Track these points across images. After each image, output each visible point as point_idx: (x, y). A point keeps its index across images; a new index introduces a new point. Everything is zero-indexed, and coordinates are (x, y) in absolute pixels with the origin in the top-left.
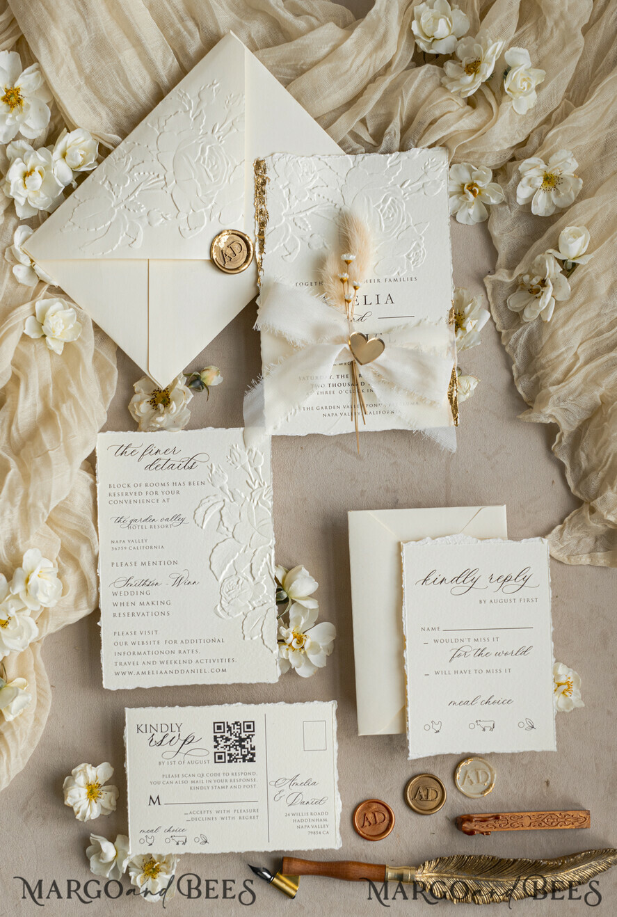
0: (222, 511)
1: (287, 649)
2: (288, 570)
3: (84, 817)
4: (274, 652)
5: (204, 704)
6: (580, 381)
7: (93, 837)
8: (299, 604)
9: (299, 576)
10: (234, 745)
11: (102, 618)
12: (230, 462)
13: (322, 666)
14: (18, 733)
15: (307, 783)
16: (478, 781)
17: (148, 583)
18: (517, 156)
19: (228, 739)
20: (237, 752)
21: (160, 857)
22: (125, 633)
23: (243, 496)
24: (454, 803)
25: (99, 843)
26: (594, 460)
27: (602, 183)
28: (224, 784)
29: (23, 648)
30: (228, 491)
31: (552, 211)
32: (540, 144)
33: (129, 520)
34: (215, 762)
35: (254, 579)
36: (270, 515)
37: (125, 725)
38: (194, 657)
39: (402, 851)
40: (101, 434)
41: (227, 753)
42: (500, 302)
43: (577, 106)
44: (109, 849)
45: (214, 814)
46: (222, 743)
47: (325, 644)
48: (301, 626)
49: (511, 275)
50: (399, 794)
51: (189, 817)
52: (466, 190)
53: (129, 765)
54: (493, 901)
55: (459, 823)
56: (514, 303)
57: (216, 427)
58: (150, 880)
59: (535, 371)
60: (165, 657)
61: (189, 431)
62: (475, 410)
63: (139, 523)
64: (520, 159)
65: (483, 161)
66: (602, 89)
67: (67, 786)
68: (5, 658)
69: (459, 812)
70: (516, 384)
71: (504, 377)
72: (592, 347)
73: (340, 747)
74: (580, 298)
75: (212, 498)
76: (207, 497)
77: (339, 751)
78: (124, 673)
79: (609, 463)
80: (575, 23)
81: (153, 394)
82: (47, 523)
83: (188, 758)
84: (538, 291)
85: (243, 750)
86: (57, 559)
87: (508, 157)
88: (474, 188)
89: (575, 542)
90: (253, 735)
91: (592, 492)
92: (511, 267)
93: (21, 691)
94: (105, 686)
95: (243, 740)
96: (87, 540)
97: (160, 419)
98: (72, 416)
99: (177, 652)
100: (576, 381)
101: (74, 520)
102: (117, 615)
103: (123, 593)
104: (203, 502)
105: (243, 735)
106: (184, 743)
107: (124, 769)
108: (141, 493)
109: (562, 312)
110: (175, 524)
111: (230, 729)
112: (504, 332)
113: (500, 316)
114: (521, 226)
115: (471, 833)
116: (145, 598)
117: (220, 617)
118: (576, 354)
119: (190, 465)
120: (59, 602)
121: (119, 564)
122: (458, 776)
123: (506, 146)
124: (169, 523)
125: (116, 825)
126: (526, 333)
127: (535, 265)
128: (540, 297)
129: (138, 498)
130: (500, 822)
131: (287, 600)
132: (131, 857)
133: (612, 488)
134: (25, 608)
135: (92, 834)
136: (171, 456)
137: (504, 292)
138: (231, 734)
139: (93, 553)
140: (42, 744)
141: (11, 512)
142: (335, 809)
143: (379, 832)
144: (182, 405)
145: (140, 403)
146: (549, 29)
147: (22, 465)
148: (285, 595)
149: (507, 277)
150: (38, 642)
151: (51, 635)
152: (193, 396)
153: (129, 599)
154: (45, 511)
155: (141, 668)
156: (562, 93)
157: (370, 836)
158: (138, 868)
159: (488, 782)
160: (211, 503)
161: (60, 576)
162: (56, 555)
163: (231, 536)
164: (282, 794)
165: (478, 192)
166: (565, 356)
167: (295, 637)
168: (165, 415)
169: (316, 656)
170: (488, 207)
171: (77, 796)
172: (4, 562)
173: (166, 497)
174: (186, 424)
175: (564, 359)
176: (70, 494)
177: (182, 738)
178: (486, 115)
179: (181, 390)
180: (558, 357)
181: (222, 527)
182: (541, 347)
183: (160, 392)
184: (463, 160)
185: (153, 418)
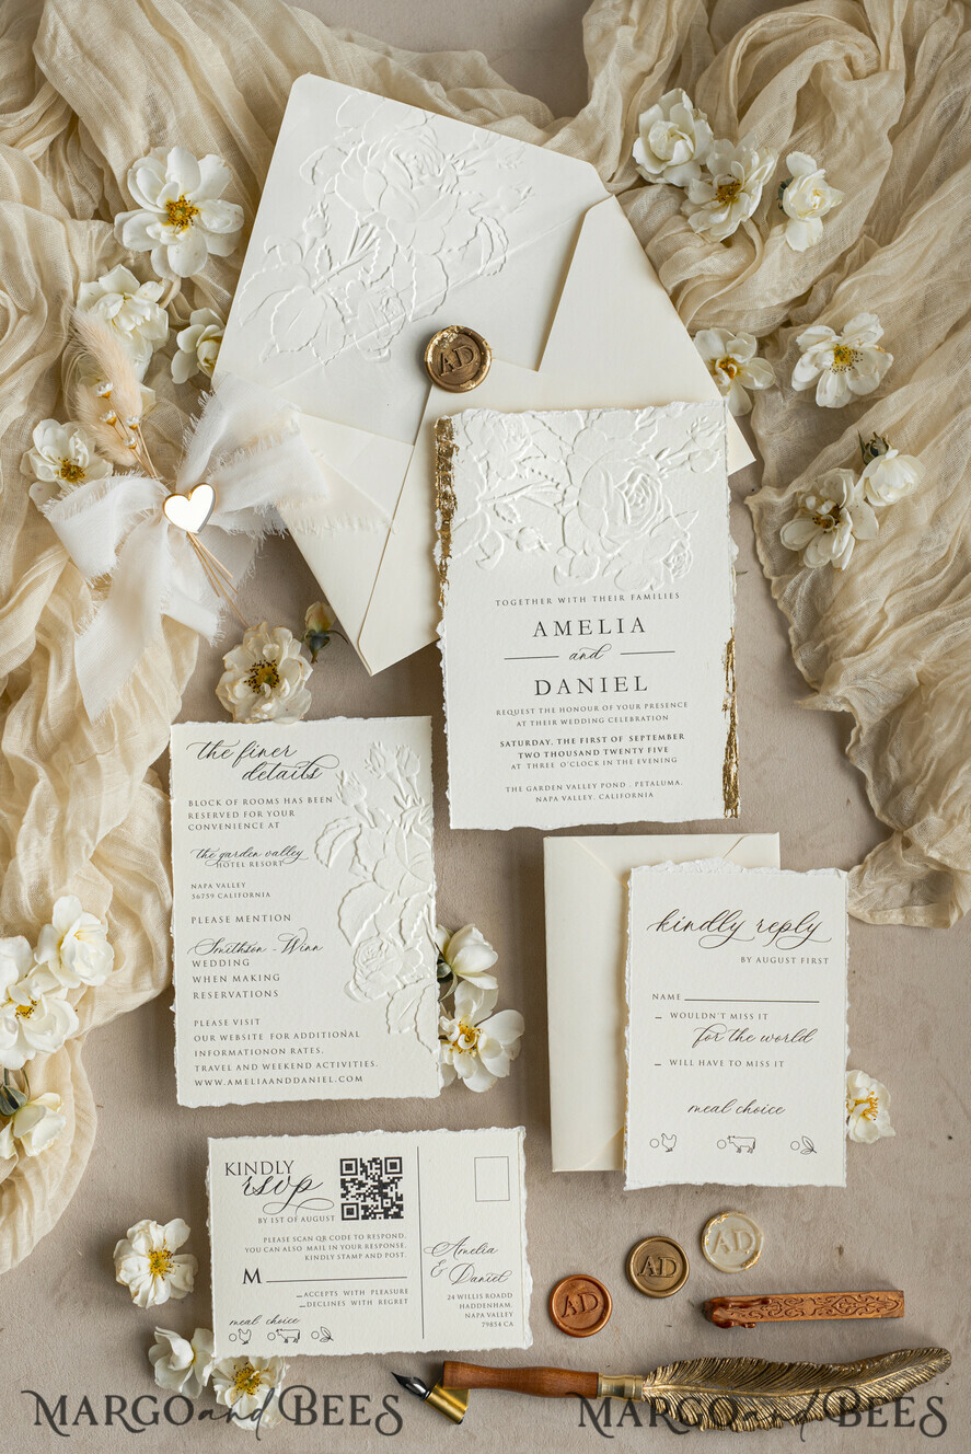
0: (358, 842)
1: (451, 1050)
2: (453, 932)
3: (145, 1301)
4: (434, 1052)
5: (326, 1133)
6: (888, 652)
7: (159, 1332)
8: (469, 983)
9: (469, 942)
10: (372, 1193)
11: (176, 1000)
12: (371, 768)
13: (504, 1076)
14: (45, 1172)
15: (482, 1249)
16: (737, 1248)
17: (245, 948)
18: (793, 320)
19: (362, 1185)
20: (375, 1204)
21: (261, 1361)
22: (211, 1023)
23: (389, 818)
24: (701, 1280)
25: (169, 1342)
26: (909, 768)
27: (921, 361)
28: (356, 1252)
29: (55, 1047)
30: (366, 813)
31: (846, 400)
32: (829, 301)
33: (218, 854)
34: (343, 1219)
35: (405, 942)
36: (430, 847)
37: (208, 1164)
38: (313, 1059)
39: (622, 1353)
40: (178, 726)
41: (361, 1204)
42: (770, 534)
43: (882, 246)
44: (182, 1350)
45: (341, 1297)
46: (354, 1191)
47: (507, 1043)
48: (472, 1016)
49: (783, 494)
50: (618, 1266)
51: (304, 1301)
52: (719, 369)
53: (213, 1223)
54: (759, 1426)
55: (709, 1311)
56: (791, 535)
57: (349, 716)
58: (246, 1396)
59: (823, 637)
60: (269, 1059)
61: (310, 722)
63: (233, 859)
64: (798, 324)
65: (742, 324)
66: (920, 220)
67: (119, 1254)
68: (28, 1062)
69: (708, 1294)
70: (794, 656)
71: (775, 645)
72: (906, 602)
73: (529, 1196)
74: (890, 530)
75: (342, 821)
76: (335, 821)
77: (528, 1202)
78: (208, 1083)
79: (930, 773)
80: (878, 124)
81: (252, 670)
82: (92, 860)
83: (302, 1213)
84: (828, 524)
85: (385, 1201)
86: (107, 915)
87: (780, 319)
88: (730, 365)
89: (881, 891)
90: (399, 1179)
91: (906, 815)
92: (782, 484)
93: (49, 1111)
94: (180, 1102)
95: (385, 1185)
96: (152, 887)
97: (268, 707)
98: (132, 704)
99: (288, 1051)
100: (882, 650)
101: (132, 856)
102: (200, 995)
103: (208, 964)
104: (329, 827)
105: (385, 1179)
106: (296, 1190)
107: (206, 1230)
108: (236, 815)
109: (863, 549)
110: (286, 861)
111: (365, 1170)
112: (774, 579)
113: (769, 555)
114: (800, 423)
115: (726, 1325)
116: (242, 971)
117: (354, 999)
118: (882, 611)
119: (310, 772)
120: (109, 979)
121: (203, 920)
122: (707, 1239)
123: (776, 301)
124: (278, 859)
125: (195, 1312)
126: (807, 582)
127: (825, 484)
128: (831, 533)
129: (232, 821)
130: (769, 1308)
131: (450, 977)
132: (217, 1362)
133: (936, 810)
134: (58, 988)
135: (157, 1328)
136: (281, 758)
137: (776, 521)
138: (367, 1177)
139: (162, 906)
140: (83, 1192)
141: (40, 843)
142: (522, 1289)
143: (588, 1325)
144: (297, 684)
145: (233, 684)
146: (841, 132)
147: (54, 775)
148: (447, 970)
149: (777, 497)
150: (77, 1039)
151: (97, 1029)
152: (311, 671)
153: (218, 971)
154: (90, 842)
155: (235, 1075)
156: (859, 225)
157: (575, 1329)
158: (225, 1378)
159: (752, 1248)
160: (341, 829)
161: (111, 938)
162: (106, 908)
163: (371, 878)
164: (443, 1266)
165: (735, 371)
166: (867, 613)
167: (463, 1032)
168: (274, 700)
169: (495, 1059)
170: (751, 394)
171: (136, 1269)
172: (28, 918)
173: (273, 820)
174: (305, 712)
175: (866, 618)
176: (127, 819)
177: (295, 1181)
178: (745, 255)
179: (293, 661)
180: (856, 615)
181: (358, 864)
182: (831, 600)
183: (263, 666)
184: (712, 324)
185: (256, 706)
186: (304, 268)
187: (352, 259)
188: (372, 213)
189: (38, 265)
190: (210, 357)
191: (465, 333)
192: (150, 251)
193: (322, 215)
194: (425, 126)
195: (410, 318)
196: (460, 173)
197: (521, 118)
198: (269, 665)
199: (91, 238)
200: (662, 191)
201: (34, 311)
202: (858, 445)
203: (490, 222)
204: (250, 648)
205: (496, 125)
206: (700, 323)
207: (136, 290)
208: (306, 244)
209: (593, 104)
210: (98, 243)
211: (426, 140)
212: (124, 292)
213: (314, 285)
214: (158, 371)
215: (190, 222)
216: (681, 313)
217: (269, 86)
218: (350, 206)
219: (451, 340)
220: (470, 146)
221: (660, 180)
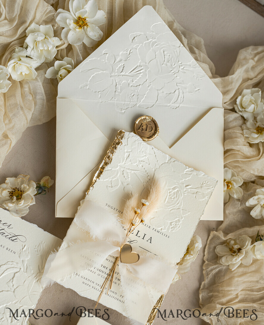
0: (16, 274)
12: (36, 250)
23: (32, 272)
30: (26, 265)
31: (259, 218)
35: (12, 322)
36: (41, 291)
42: (212, 246)
49: (225, 236)
56: (219, 250)
57: (39, 226)
61: (23, 220)
62: (172, 293)
64: (257, 184)
65: (241, 174)
70: (200, 292)
71: (193, 284)
72: (245, 295)
74: (253, 268)
75: (15, 263)
76: (12, 262)
81: (14, 189)
84: (234, 252)
87: (253, 179)
88: (229, 185)
92: (226, 233)
97: (11, 205)
104: (9, 263)
109: (241, 270)
112: (206, 262)
113: (209, 253)
114: (240, 216)
118: (237, 294)
119: (13, 238)
123: (256, 174)
126: (218, 269)
127: (240, 239)
128: (234, 256)
137: (217, 243)
144: (27, 204)
145: (4, 189)
149: (223, 236)
152: (34, 203)
160: (13, 266)
163: (13, 290)
165: (230, 187)
166: (233, 292)
168: (14, 204)
170: (231, 197)
174: (23, 216)
175: (231, 294)
179: (30, 196)
180: (229, 291)
181: (11, 283)
182: (223, 280)
183: (19, 190)
184: (231, 168)
185: (7, 202)
186: (112, 67)
187: (130, 74)
188: (145, 64)
189: (22, 7)
190: (63, 75)
191: (154, 122)
192: (63, 28)
193: (128, 54)
194: (178, 48)
195: (138, 105)
196: (180, 70)
197: (208, 66)
198: (21, 191)
199: (46, 11)
200: (239, 117)
201: (11, 21)
202: (256, 233)
203: (181, 91)
204: (18, 181)
205: (200, 63)
206: (228, 165)
207: (51, 37)
208: (118, 60)
209: (233, 76)
210: (48, 13)
211: (176, 53)
212: (46, 35)
213: (113, 74)
214: (41, 69)
215: (83, 28)
216: (225, 158)
217: (134, 4)
218: (139, 57)
219: (148, 121)
220: (188, 63)
221: (240, 113)
